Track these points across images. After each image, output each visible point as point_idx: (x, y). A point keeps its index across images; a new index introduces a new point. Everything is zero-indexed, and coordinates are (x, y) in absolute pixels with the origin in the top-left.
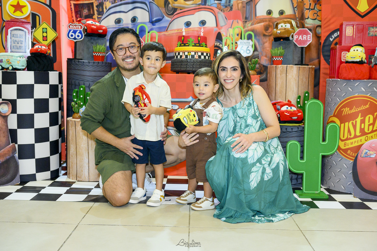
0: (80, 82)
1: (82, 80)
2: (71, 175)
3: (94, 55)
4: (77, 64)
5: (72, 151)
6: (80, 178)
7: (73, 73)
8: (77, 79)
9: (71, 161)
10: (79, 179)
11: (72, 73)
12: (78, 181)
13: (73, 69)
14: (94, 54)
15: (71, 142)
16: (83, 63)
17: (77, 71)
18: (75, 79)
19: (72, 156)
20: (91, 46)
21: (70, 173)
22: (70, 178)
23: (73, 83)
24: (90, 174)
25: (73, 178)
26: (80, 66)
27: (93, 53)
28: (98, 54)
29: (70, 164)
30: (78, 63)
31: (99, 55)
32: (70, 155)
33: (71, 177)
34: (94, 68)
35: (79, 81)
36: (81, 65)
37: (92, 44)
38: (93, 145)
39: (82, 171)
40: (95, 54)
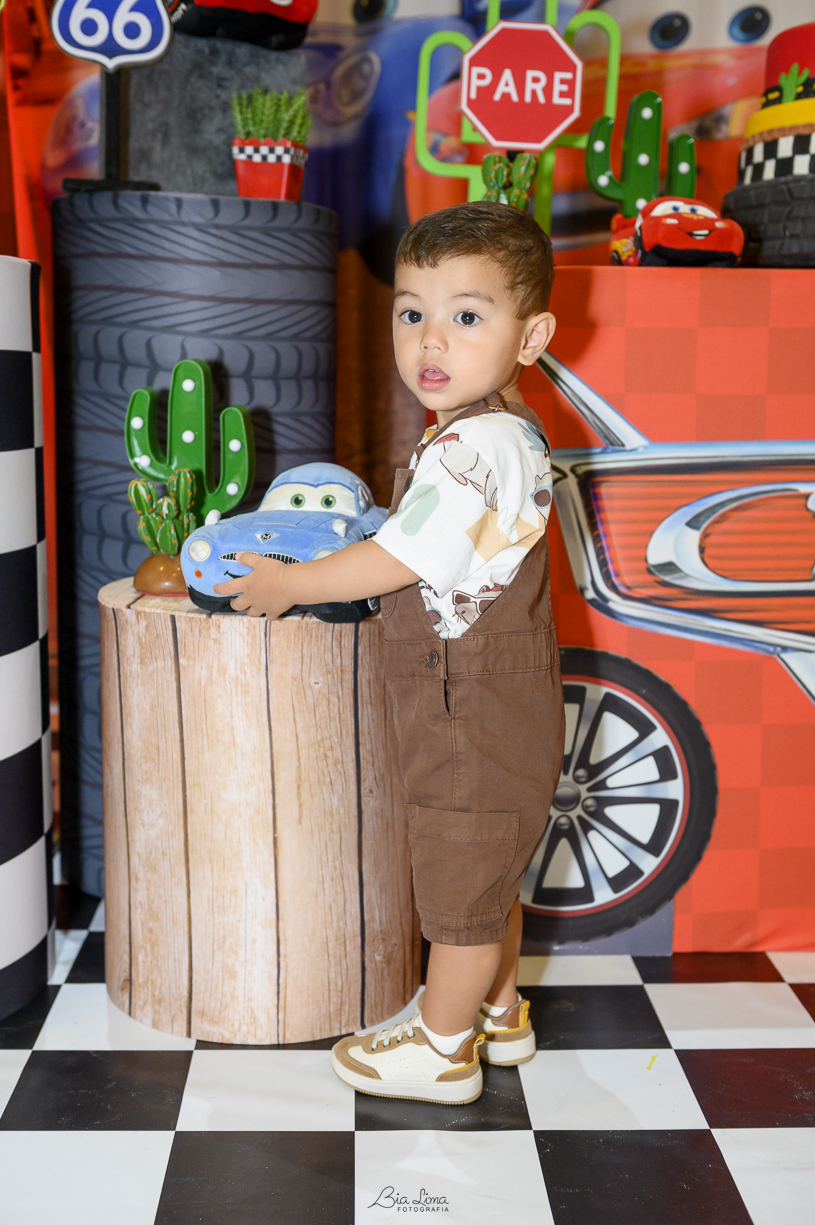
0: (155, 344)
1: (168, 329)
2: (141, 995)
3: (242, 157)
4: (133, 222)
5: (153, 833)
6: (212, 1022)
7: (107, 282)
8: (135, 324)
9: (140, 896)
10: (207, 1027)
11: (99, 283)
12: (202, 1045)
13: (101, 255)
14: (242, 151)
15: (138, 765)
16: (173, 208)
17: (134, 263)
18: (122, 319)
19: (153, 869)
20: (214, 103)
21: (139, 978)
22: (138, 1012)
23: (109, 348)
24: (291, 994)
25: (165, 1018)
26: (153, 228)
27: (235, 150)
28: (264, 150)
29: (137, 918)
30: (139, 213)
31: (272, 159)
32: (135, 860)
33: (146, 1014)
34: (247, 243)
35: (148, 334)
36: (163, 224)
37: (219, 92)
38: (305, 786)
39: (233, 975)
40: (249, 150)
